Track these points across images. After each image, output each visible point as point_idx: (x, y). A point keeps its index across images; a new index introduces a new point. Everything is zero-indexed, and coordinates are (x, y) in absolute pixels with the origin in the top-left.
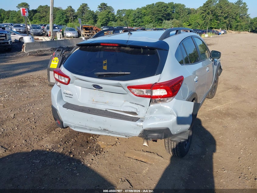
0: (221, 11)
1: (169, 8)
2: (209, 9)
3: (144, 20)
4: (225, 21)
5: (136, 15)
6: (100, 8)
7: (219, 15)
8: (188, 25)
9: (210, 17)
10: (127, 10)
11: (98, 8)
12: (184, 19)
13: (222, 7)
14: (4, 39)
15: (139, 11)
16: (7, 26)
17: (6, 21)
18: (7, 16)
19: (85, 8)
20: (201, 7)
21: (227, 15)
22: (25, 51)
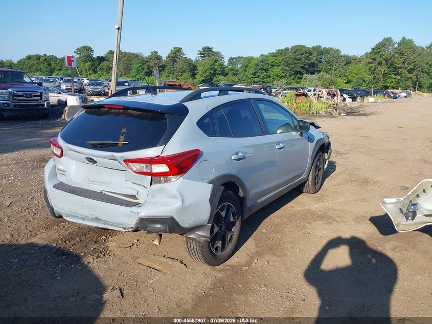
0: (401, 60)
1: (314, 55)
2: (381, 57)
3: (272, 74)
4: (409, 76)
5: (258, 65)
6: (201, 54)
7: (398, 66)
8: (346, 81)
9: (383, 69)
10: (245, 58)
11: (198, 54)
12: (339, 72)
13: (404, 54)
14: (38, 100)
15: (264, 59)
16: (53, 81)
17: (57, 73)
18: (59, 65)
19: (178, 54)
20: (367, 53)
21: (412, 67)
22: (66, 118)
